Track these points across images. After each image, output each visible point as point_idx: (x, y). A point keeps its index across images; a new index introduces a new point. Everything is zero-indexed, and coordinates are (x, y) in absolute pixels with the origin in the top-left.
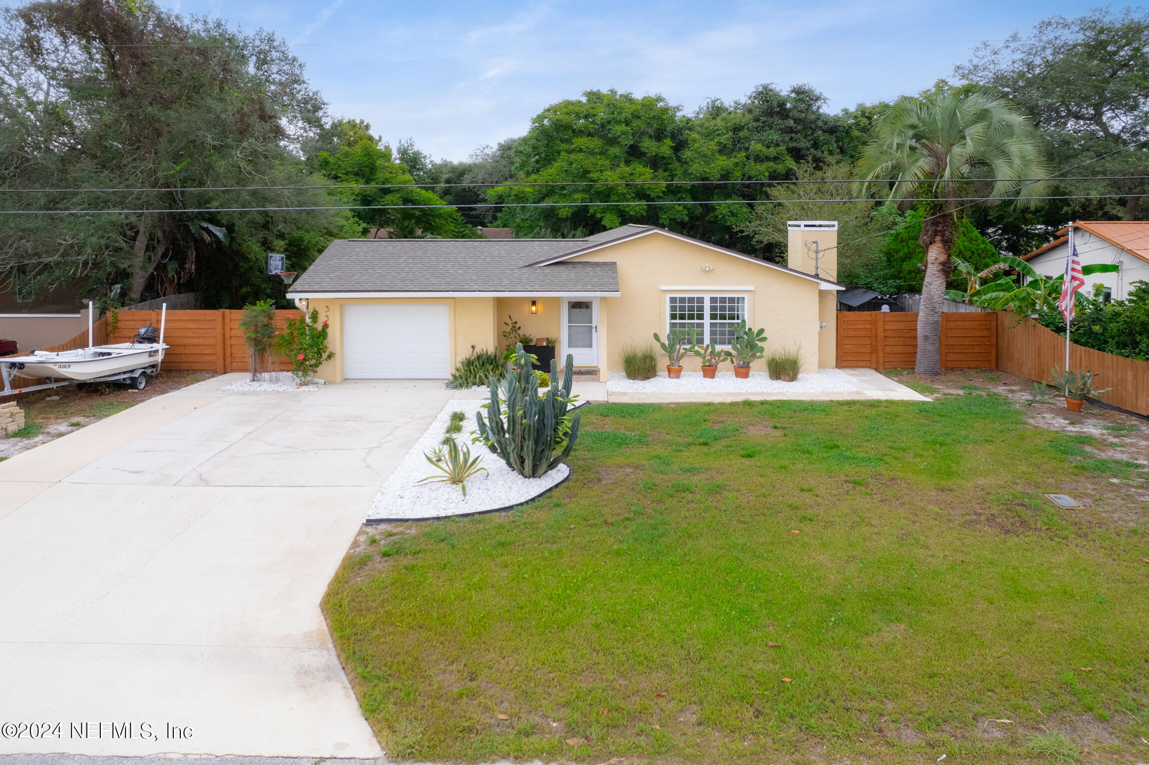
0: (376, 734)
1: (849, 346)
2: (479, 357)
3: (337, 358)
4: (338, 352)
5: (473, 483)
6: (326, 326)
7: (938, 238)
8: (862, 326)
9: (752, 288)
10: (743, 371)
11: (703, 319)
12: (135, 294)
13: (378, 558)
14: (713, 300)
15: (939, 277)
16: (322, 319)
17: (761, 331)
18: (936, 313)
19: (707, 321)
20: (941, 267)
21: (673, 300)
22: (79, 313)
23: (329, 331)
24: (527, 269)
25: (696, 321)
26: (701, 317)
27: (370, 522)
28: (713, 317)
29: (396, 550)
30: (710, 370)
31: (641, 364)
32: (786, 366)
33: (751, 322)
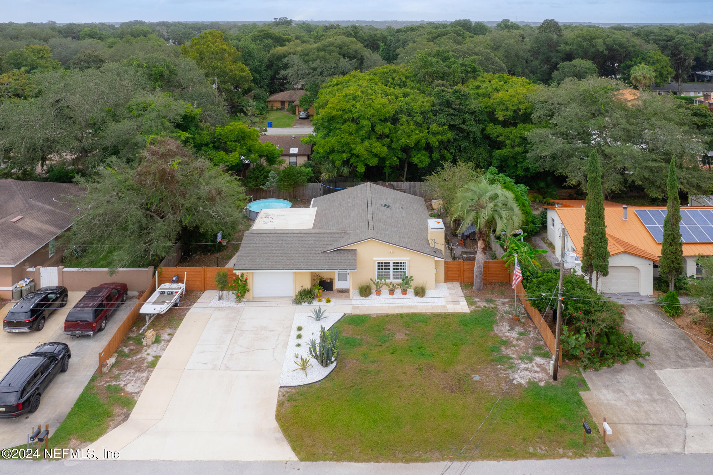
0: (296, 455)
1: (450, 274)
2: (304, 291)
3: (251, 292)
4: (251, 289)
5: (308, 370)
6: (247, 279)
7: (481, 239)
8: (455, 266)
9: (409, 259)
10: (404, 293)
13: (286, 402)
14: (394, 263)
15: (481, 254)
17: (411, 277)
18: (480, 267)
19: (391, 271)
20: (482, 250)
21: (379, 263)
23: (248, 281)
24: (322, 254)
25: (387, 271)
26: (389, 269)
27: (281, 387)
28: (394, 269)
29: (290, 399)
30: (392, 292)
31: (365, 291)
32: (420, 292)
33: (408, 271)
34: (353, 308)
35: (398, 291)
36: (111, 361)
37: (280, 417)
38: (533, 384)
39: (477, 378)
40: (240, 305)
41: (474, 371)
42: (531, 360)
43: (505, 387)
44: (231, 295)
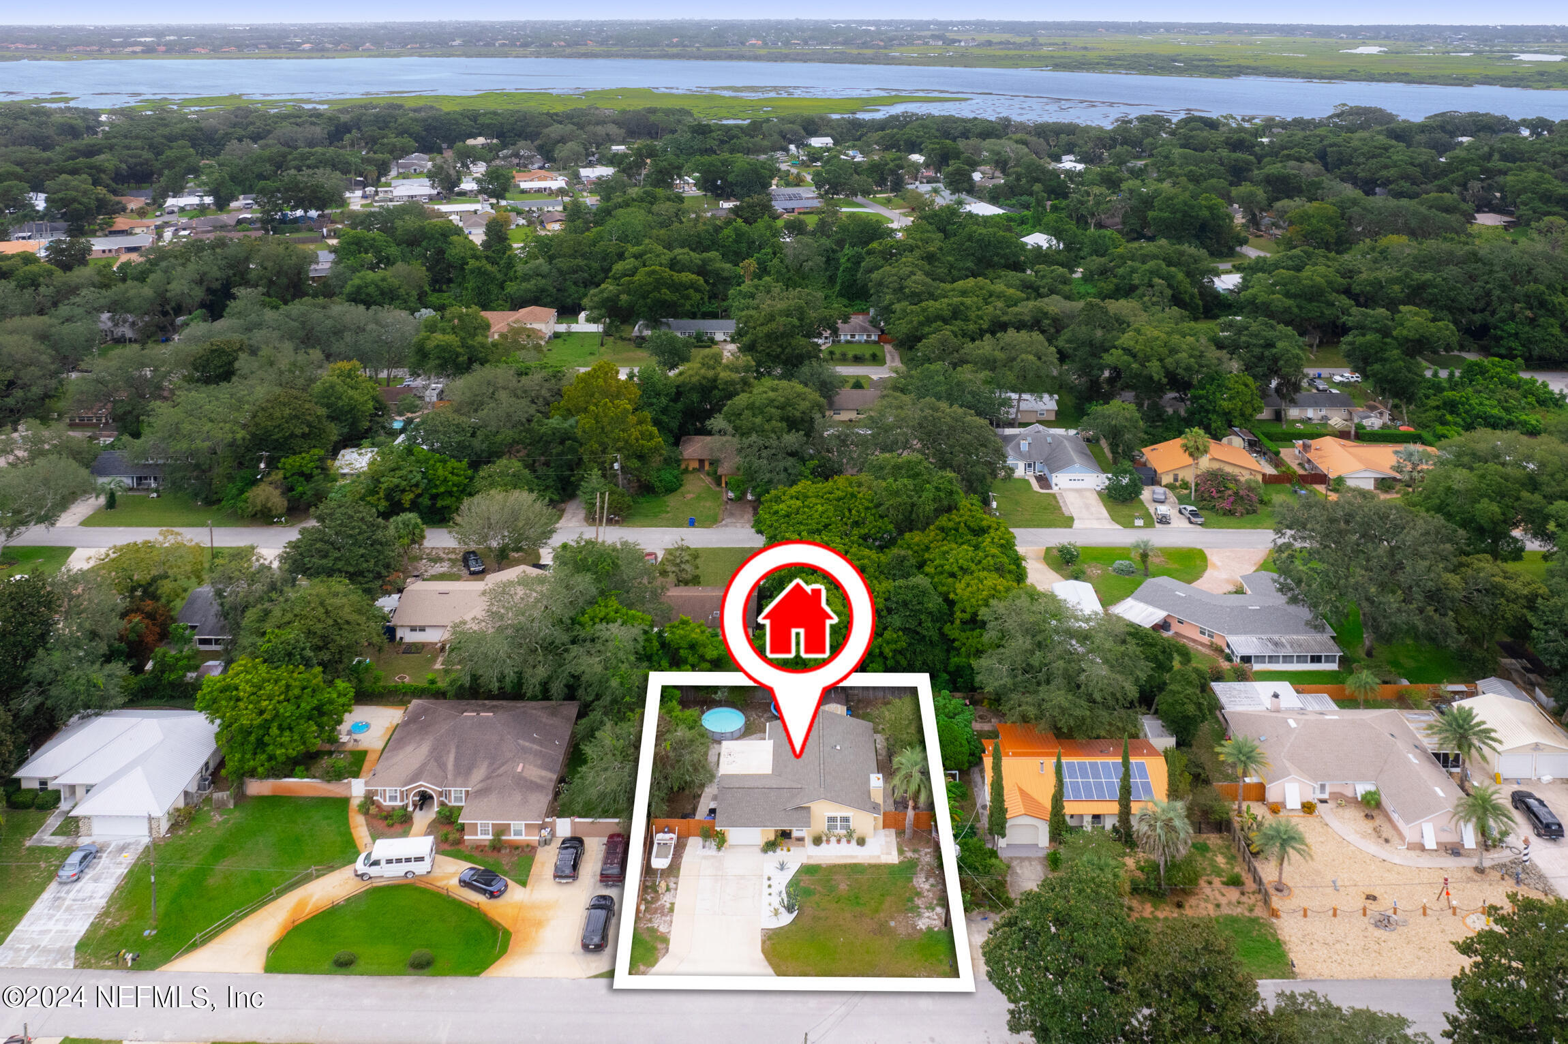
0: (773, 970)
2: (769, 841)
3: (729, 841)
5: (779, 915)
13: (768, 940)
14: (841, 818)
17: (855, 830)
19: (839, 824)
21: (828, 818)
24: (784, 811)
25: (835, 824)
26: (837, 823)
27: (762, 929)
28: (841, 823)
29: (770, 938)
30: (839, 841)
31: (817, 841)
32: (861, 842)
33: (852, 825)
34: (809, 857)
35: (844, 840)
36: (643, 907)
37: (764, 951)
38: (930, 929)
39: (892, 924)
40: (721, 853)
41: (892, 918)
42: (933, 909)
43: (910, 931)
44: (712, 844)
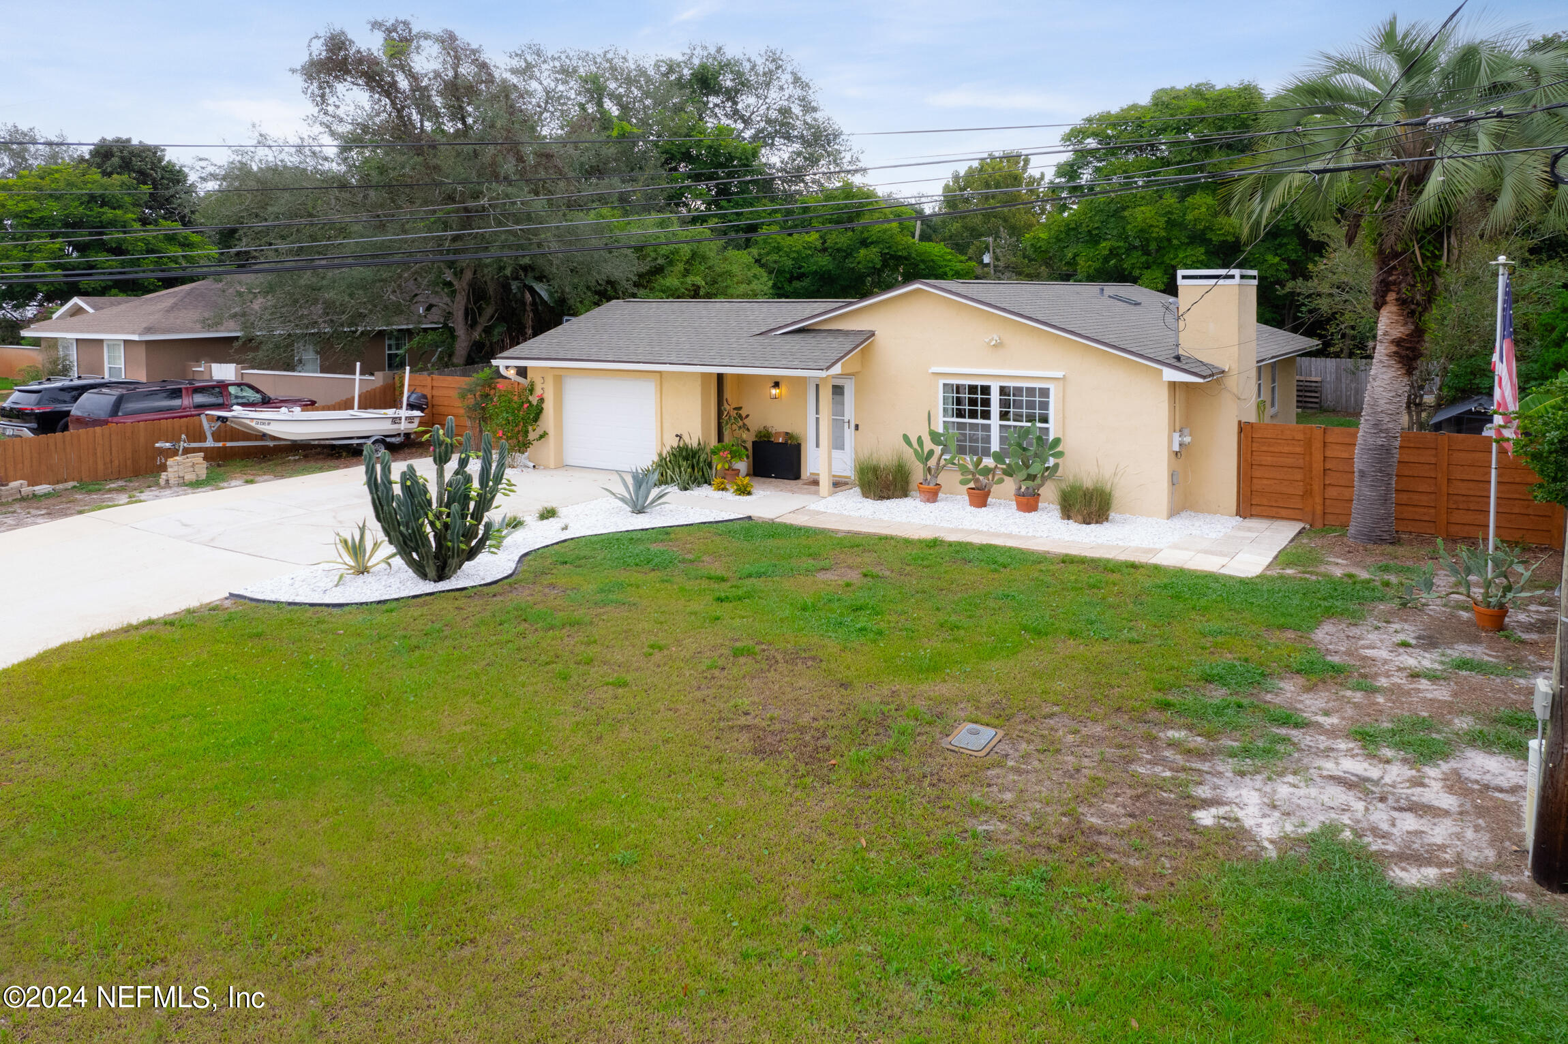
1: (1265, 482)
2: (682, 450)
6: (542, 400)
7: (1391, 297)
8: (1286, 449)
9: (1060, 374)
10: (1028, 502)
11: (989, 418)
12: (459, 358)
14: (1003, 391)
15: (1389, 366)
16: (538, 391)
17: (1057, 441)
18: (1381, 431)
19: (995, 422)
20: (1394, 349)
21: (946, 388)
22: (372, 374)
23: (544, 406)
24: (758, 337)
25: (980, 421)
26: (986, 415)
27: (230, 596)
28: (1004, 416)
33: (1058, 428)
35: (1005, 492)
